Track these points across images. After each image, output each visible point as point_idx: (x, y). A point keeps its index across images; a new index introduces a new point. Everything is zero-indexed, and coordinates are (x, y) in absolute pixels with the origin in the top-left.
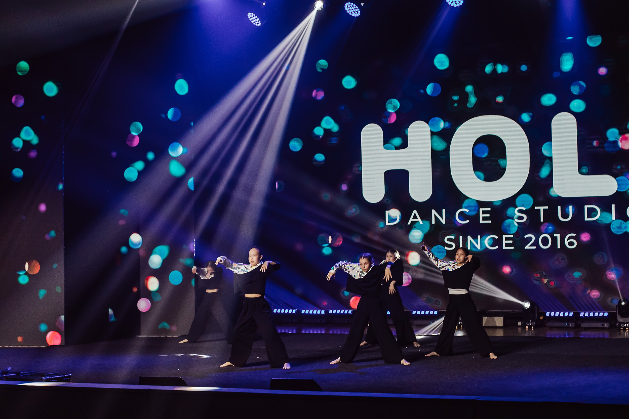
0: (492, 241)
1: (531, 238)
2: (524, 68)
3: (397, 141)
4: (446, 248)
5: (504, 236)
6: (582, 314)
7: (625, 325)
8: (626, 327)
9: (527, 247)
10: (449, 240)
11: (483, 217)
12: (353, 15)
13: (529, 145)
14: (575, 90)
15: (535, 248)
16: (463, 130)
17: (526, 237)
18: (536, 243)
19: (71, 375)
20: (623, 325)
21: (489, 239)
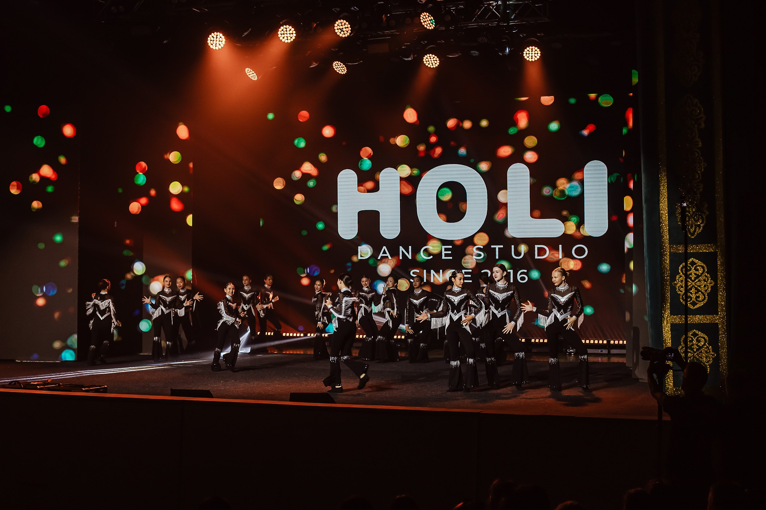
2: (484, 124)
3: (370, 185)
6: (533, 340)
7: (571, 351)
8: (572, 352)
12: (340, 73)
13: (487, 191)
14: (528, 144)
16: (429, 175)
19: (106, 386)
20: (569, 351)
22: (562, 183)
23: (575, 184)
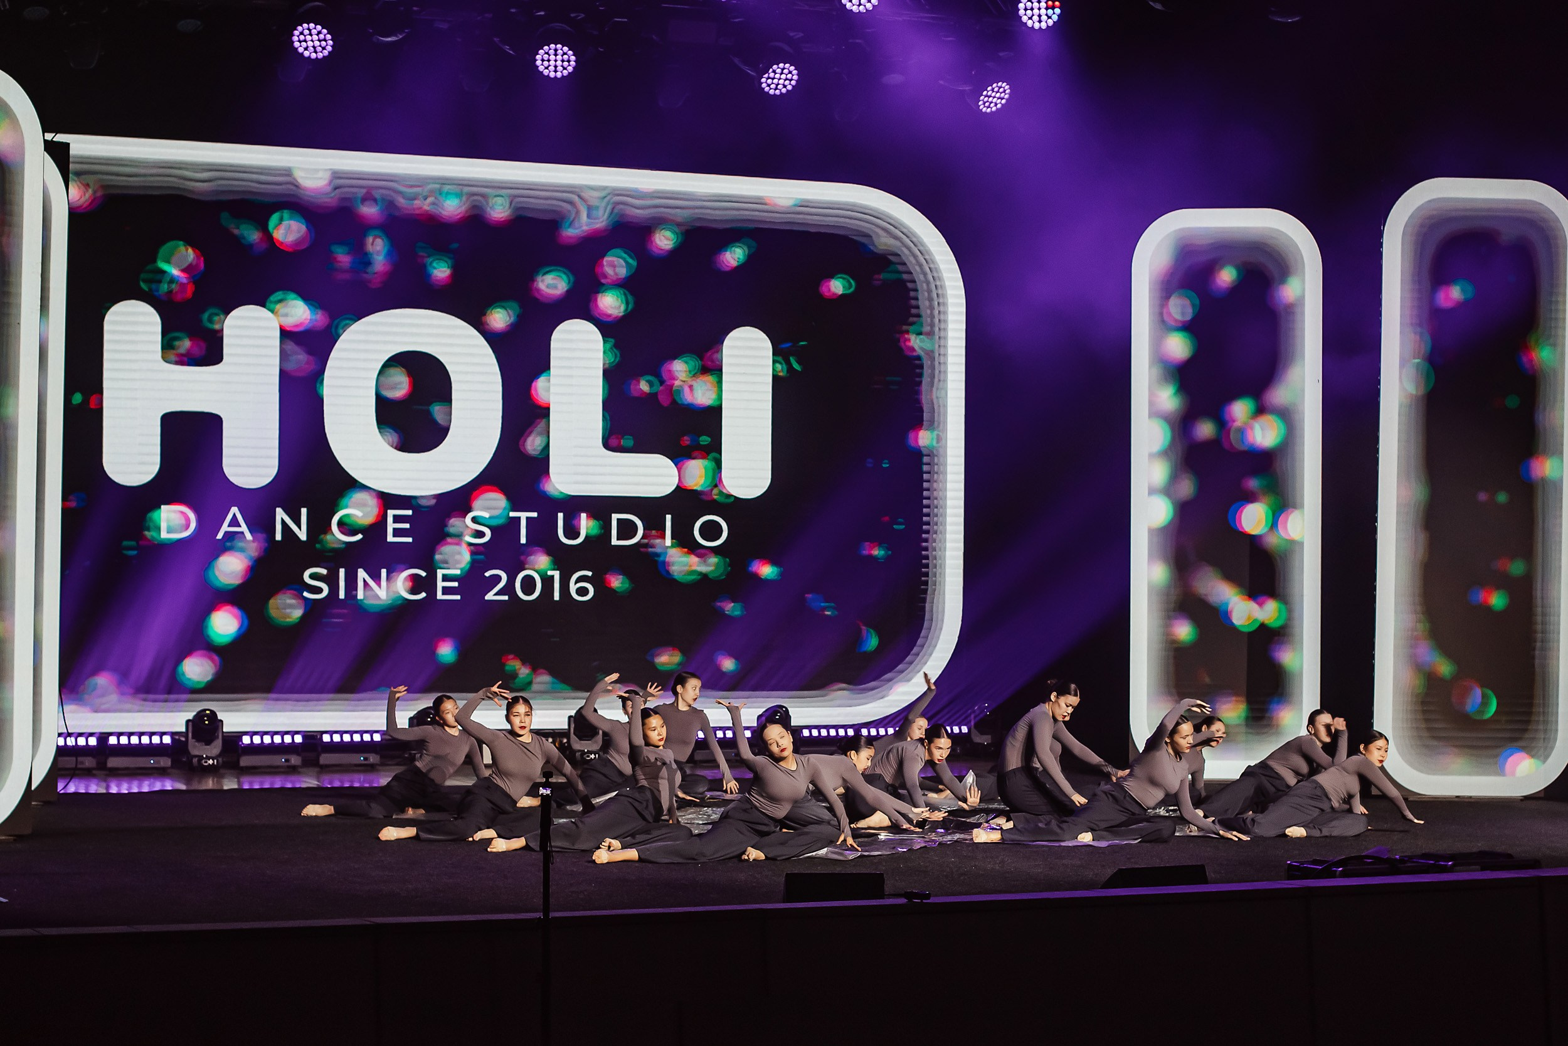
0: (409, 584)
1: (498, 579)
4: (305, 594)
5: (440, 573)
9: (490, 596)
10: (313, 576)
11: (394, 529)
15: (506, 598)
17: (487, 574)
18: (509, 589)
21: (406, 579)
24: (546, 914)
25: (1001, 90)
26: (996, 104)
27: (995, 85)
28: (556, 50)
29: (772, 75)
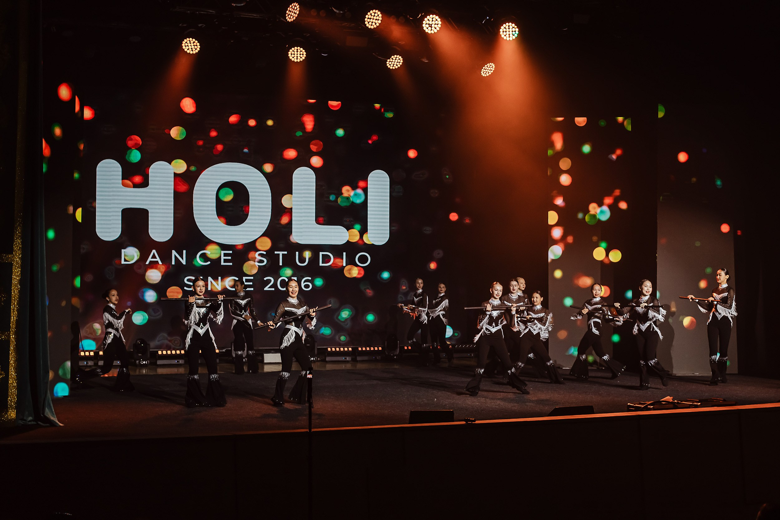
0: (232, 283)
1: (269, 281)
2: (270, 123)
3: (137, 179)
4: (185, 288)
5: (244, 278)
9: (266, 289)
10: (188, 280)
11: (224, 259)
13: (271, 194)
14: (314, 148)
15: (273, 289)
17: (265, 279)
18: (275, 286)
21: (229, 281)
22: (346, 191)
23: (359, 191)
24: (310, 429)
25: (491, 66)
26: (489, 73)
27: (488, 64)
28: (297, 50)
29: (391, 60)
